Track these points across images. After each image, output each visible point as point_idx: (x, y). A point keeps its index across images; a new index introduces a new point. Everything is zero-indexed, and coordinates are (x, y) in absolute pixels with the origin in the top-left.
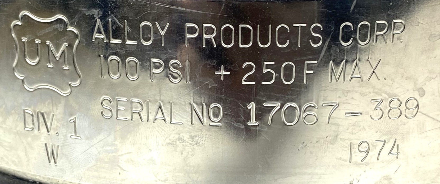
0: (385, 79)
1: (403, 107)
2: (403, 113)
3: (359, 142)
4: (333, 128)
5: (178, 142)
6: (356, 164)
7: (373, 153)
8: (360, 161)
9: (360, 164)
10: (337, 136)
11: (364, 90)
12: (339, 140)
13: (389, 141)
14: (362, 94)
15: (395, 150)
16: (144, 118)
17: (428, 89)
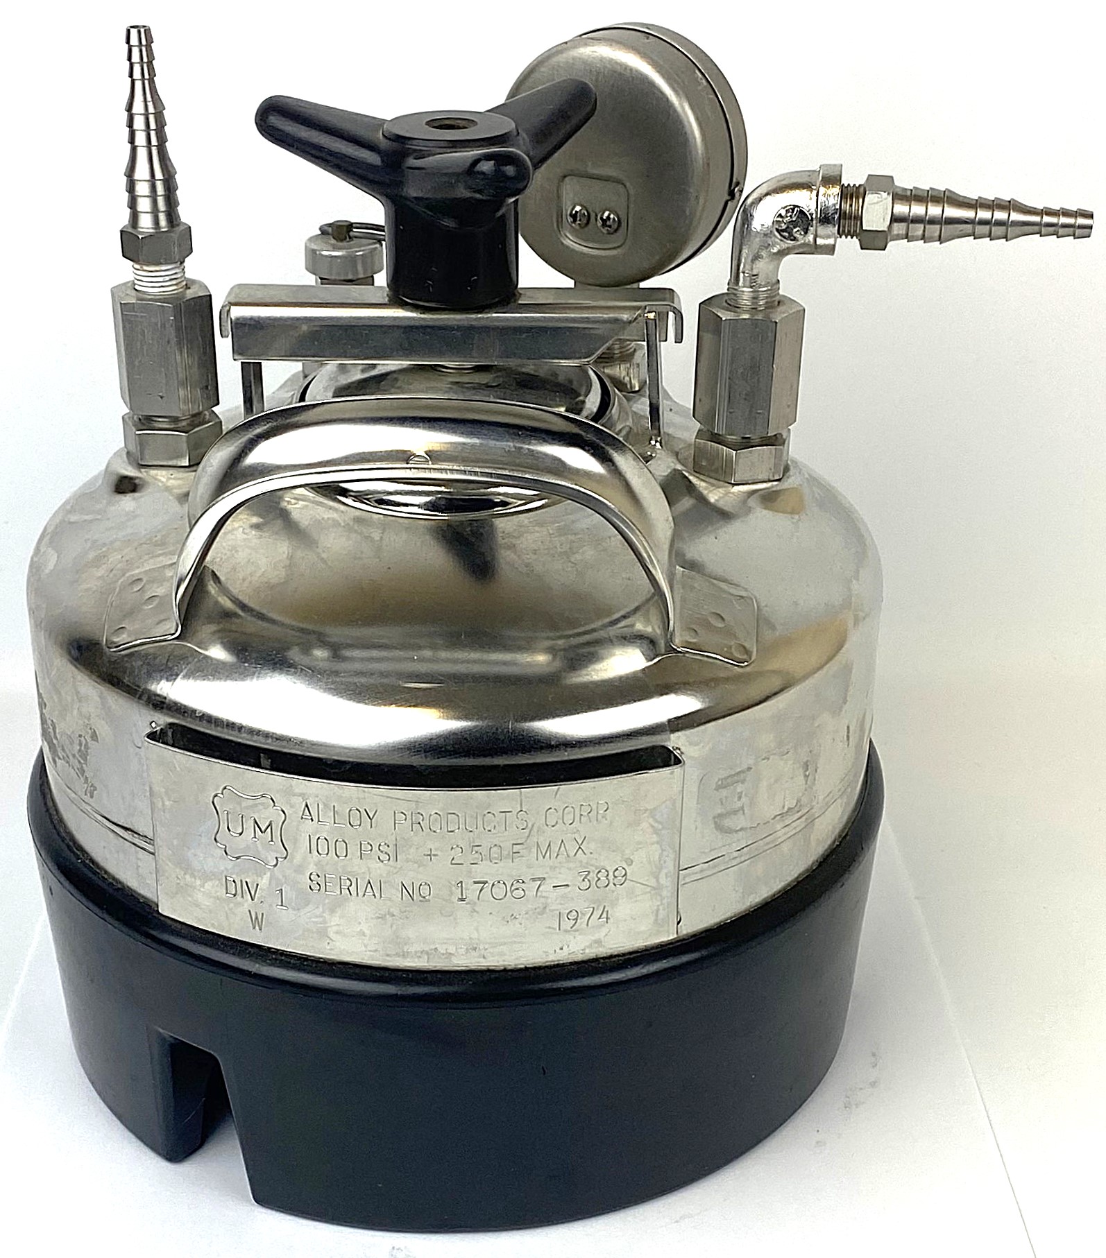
0: (591, 853)
1: (611, 877)
2: (611, 881)
3: (567, 911)
4: (542, 900)
5: (388, 916)
6: (566, 931)
7: (582, 921)
8: (569, 929)
9: (569, 931)
10: (545, 908)
11: (571, 865)
12: (547, 911)
13: (597, 909)
14: (569, 869)
15: (604, 915)
16: (354, 893)
17: (635, 858)
